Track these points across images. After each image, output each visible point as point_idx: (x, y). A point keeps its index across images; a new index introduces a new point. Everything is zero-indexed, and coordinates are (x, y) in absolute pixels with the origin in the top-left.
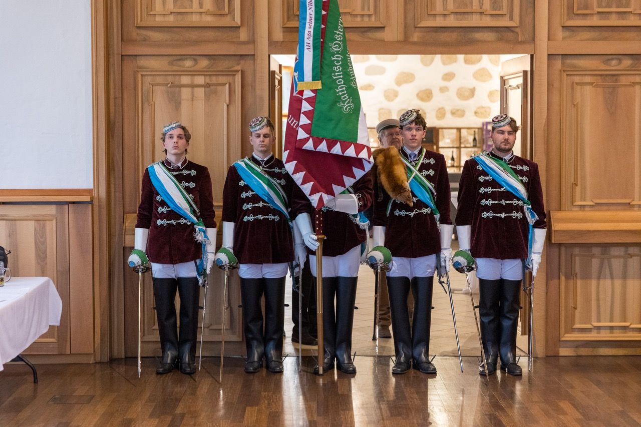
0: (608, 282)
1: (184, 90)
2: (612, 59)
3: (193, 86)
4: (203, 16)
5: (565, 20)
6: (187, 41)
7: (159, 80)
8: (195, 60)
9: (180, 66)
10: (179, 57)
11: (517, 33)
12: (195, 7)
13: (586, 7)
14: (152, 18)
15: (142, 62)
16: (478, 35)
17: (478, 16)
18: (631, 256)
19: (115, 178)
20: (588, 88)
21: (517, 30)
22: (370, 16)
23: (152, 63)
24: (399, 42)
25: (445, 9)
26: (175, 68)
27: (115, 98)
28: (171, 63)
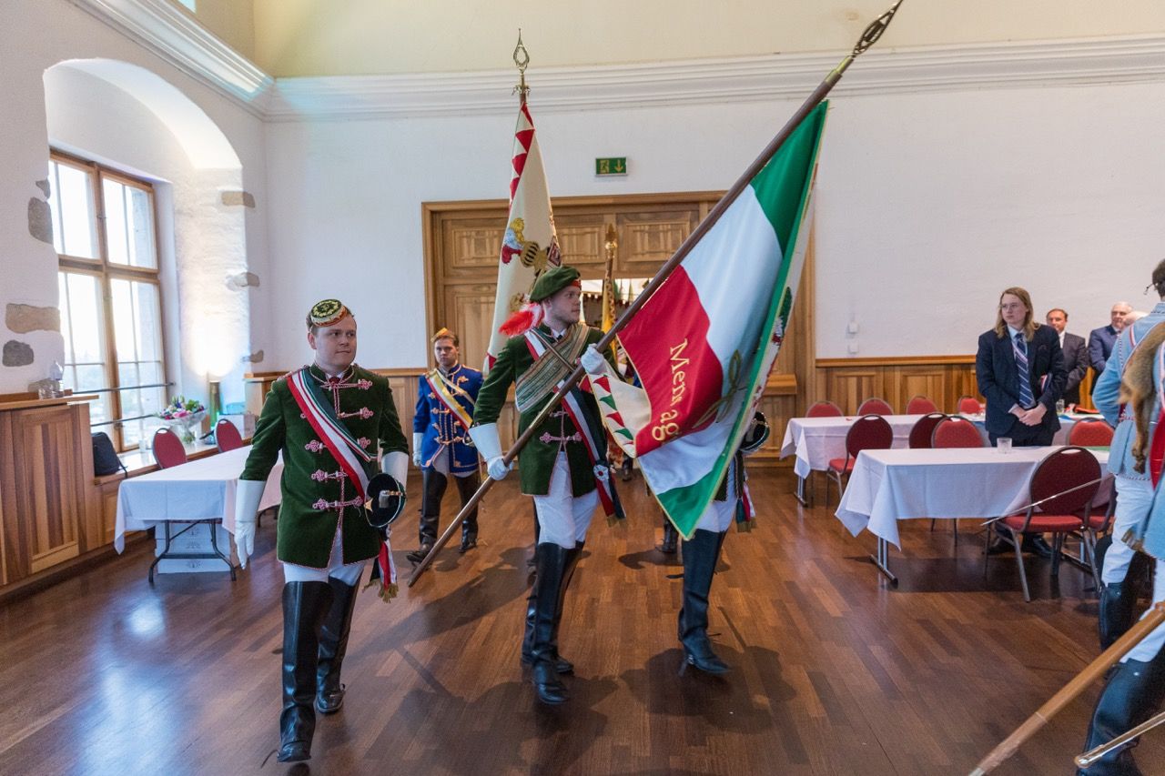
1: (482, 305)
3: (488, 303)
4: (493, 259)
7: (467, 299)
8: (489, 287)
9: (480, 291)
12: (488, 254)
14: (462, 262)
15: (457, 289)
17: (664, 254)
18: (766, 403)
22: (596, 256)
23: (462, 289)
25: (643, 250)
26: (477, 292)
27: (441, 312)
28: (474, 289)
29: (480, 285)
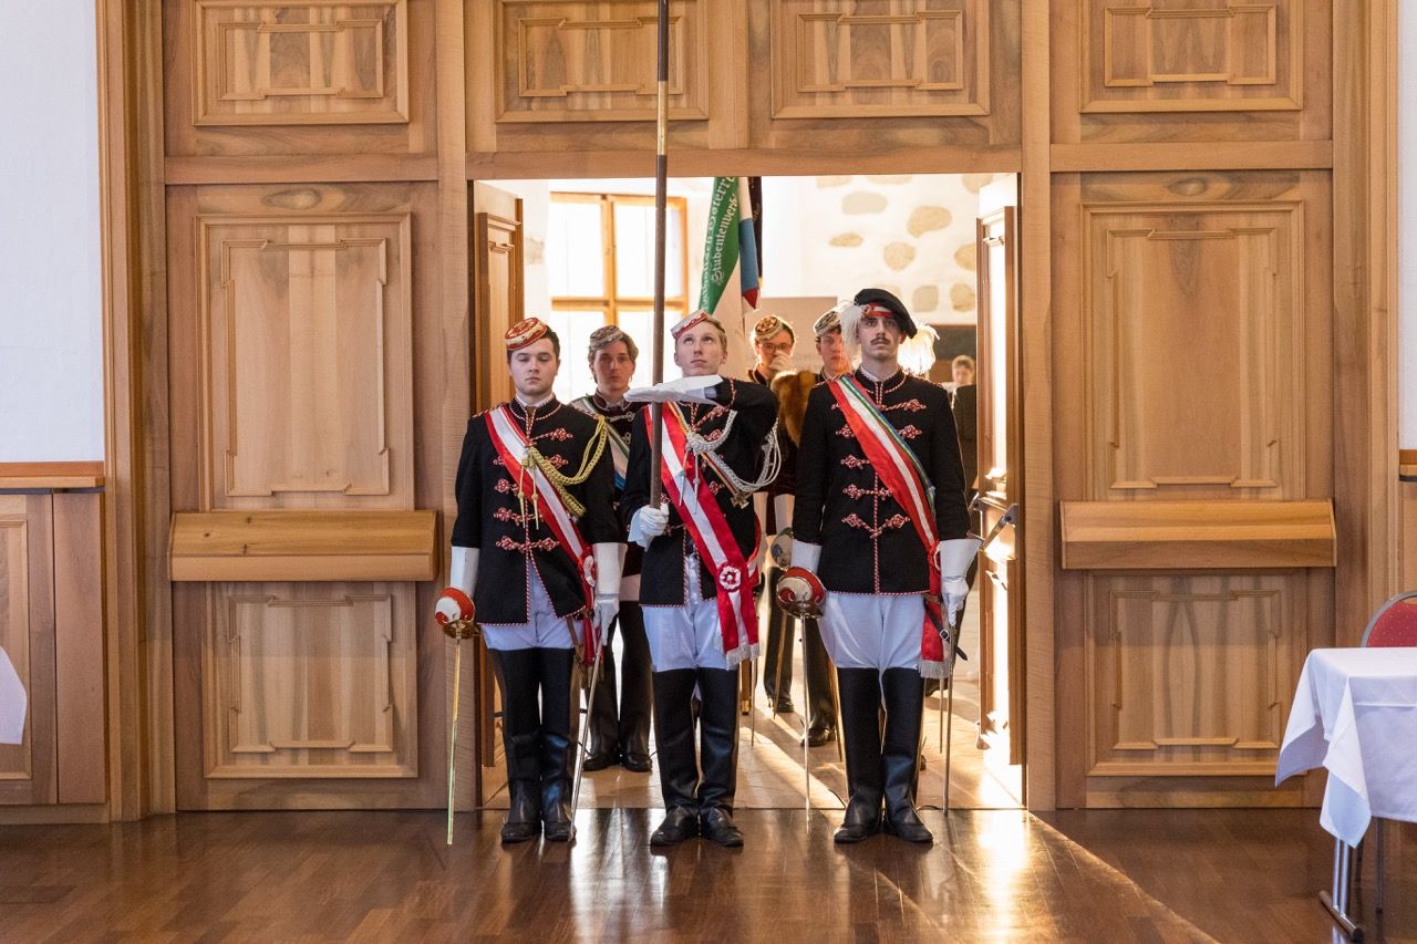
0: (1188, 652)
1: (294, 255)
2: (1189, 181)
3: (312, 247)
4: (333, 102)
5: (1086, 101)
6: (298, 154)
7: (243, 235)
8: (317, 194)
9: (285, 206)
10: (283, 188)
11: (986, 129)
12: (316, 84)
13: (1131, 73)
14: (227, 109)
15: (208, 199)
16: (904, 135)
17: (903, 95)
18: (1235, 596)
19: (153, 439)
20: (1138, 245)
21: (986, 122)
22: (677, 96)
23: (229, 201)
24: (740, 150)
26: (277, 210)
27: (153, 274)
28: (267, 201)
29: (289, 188)
